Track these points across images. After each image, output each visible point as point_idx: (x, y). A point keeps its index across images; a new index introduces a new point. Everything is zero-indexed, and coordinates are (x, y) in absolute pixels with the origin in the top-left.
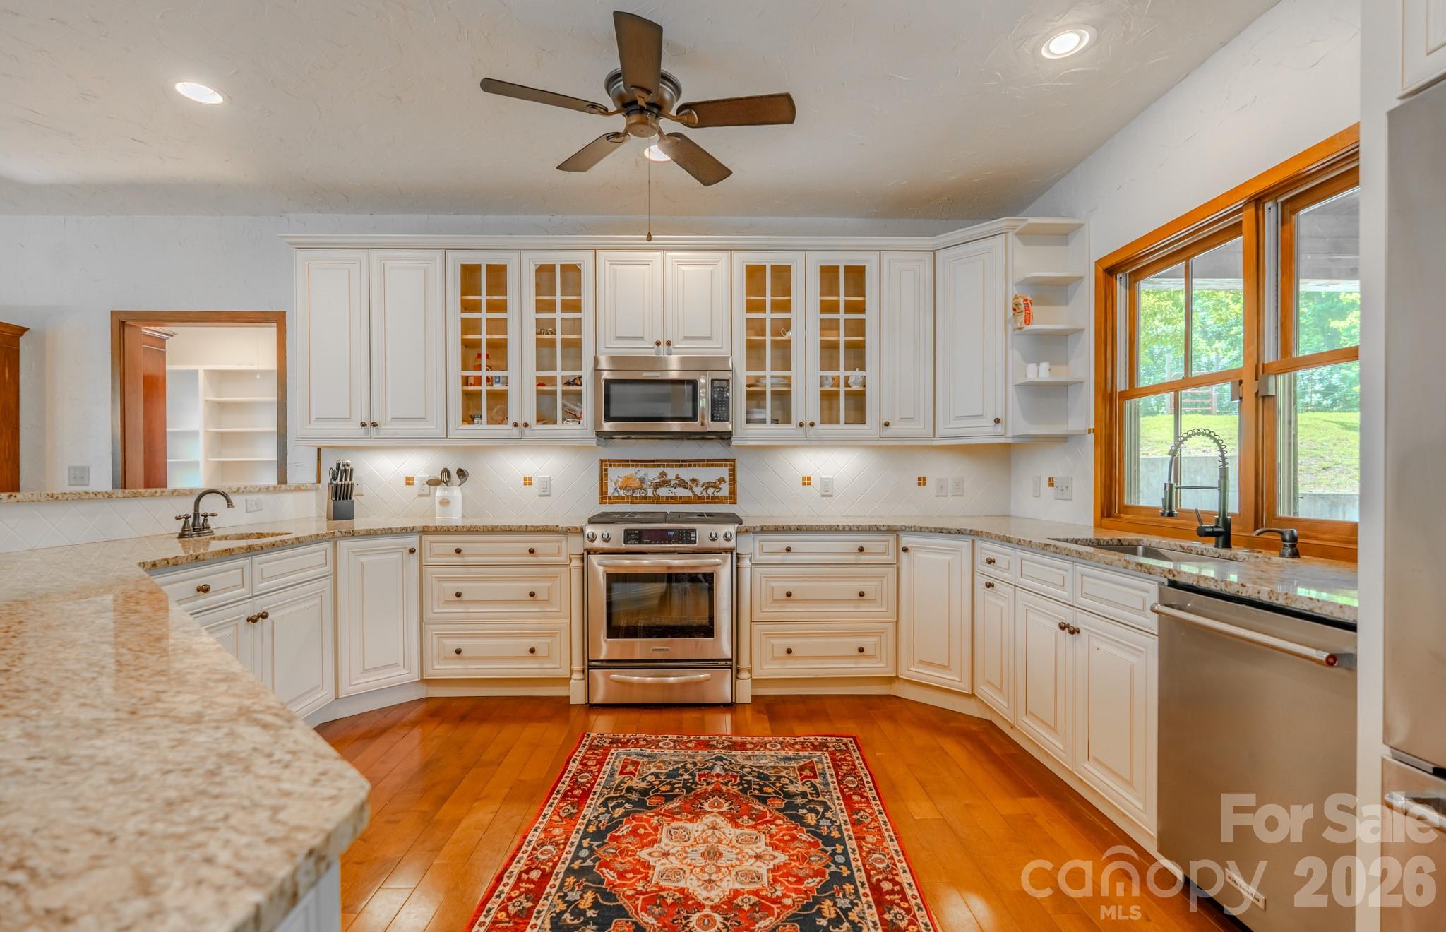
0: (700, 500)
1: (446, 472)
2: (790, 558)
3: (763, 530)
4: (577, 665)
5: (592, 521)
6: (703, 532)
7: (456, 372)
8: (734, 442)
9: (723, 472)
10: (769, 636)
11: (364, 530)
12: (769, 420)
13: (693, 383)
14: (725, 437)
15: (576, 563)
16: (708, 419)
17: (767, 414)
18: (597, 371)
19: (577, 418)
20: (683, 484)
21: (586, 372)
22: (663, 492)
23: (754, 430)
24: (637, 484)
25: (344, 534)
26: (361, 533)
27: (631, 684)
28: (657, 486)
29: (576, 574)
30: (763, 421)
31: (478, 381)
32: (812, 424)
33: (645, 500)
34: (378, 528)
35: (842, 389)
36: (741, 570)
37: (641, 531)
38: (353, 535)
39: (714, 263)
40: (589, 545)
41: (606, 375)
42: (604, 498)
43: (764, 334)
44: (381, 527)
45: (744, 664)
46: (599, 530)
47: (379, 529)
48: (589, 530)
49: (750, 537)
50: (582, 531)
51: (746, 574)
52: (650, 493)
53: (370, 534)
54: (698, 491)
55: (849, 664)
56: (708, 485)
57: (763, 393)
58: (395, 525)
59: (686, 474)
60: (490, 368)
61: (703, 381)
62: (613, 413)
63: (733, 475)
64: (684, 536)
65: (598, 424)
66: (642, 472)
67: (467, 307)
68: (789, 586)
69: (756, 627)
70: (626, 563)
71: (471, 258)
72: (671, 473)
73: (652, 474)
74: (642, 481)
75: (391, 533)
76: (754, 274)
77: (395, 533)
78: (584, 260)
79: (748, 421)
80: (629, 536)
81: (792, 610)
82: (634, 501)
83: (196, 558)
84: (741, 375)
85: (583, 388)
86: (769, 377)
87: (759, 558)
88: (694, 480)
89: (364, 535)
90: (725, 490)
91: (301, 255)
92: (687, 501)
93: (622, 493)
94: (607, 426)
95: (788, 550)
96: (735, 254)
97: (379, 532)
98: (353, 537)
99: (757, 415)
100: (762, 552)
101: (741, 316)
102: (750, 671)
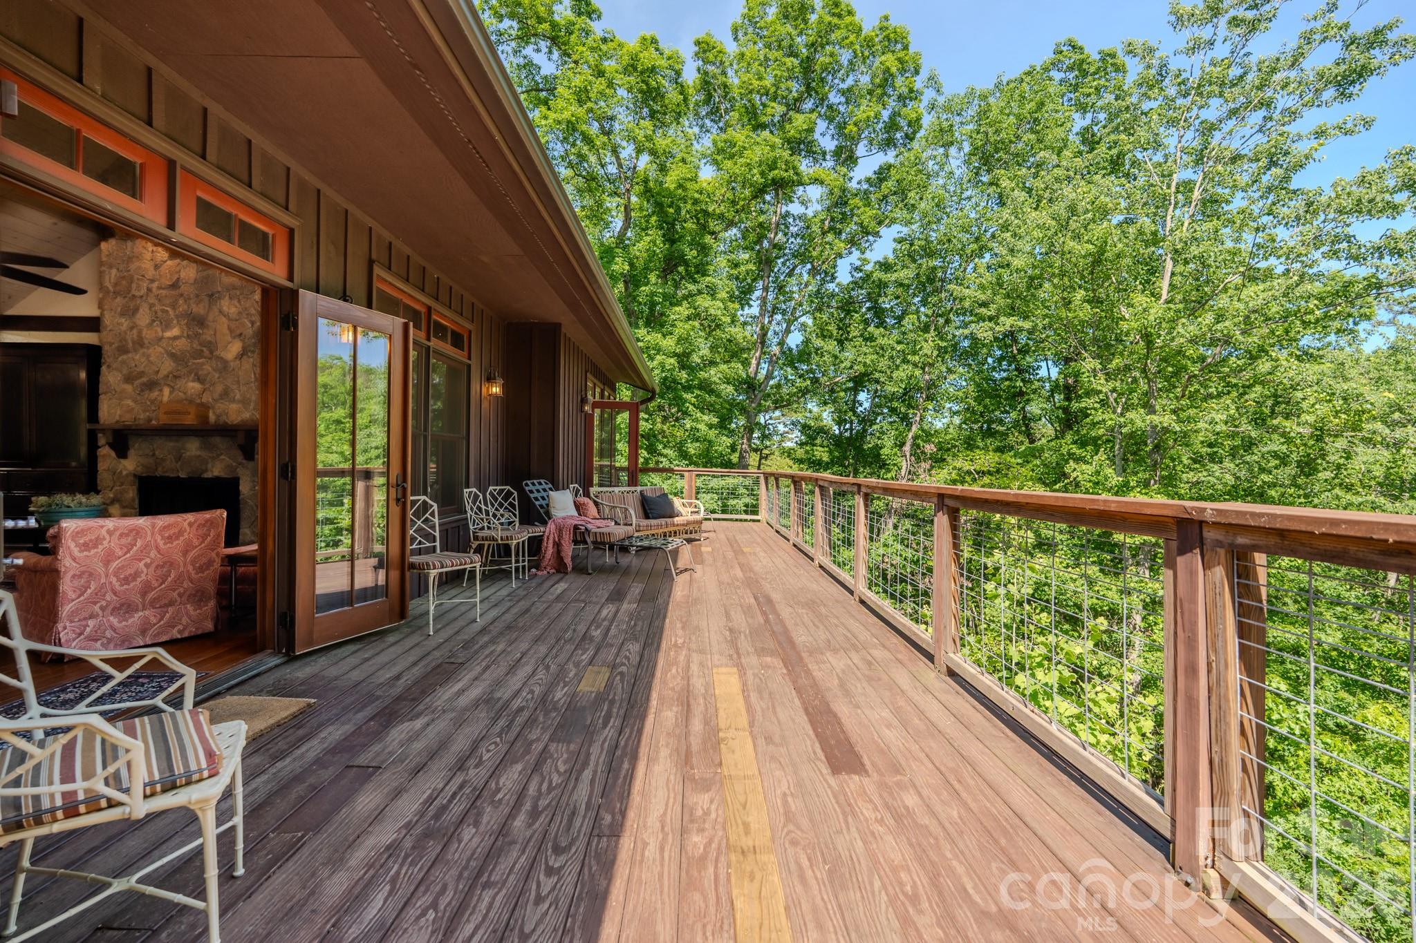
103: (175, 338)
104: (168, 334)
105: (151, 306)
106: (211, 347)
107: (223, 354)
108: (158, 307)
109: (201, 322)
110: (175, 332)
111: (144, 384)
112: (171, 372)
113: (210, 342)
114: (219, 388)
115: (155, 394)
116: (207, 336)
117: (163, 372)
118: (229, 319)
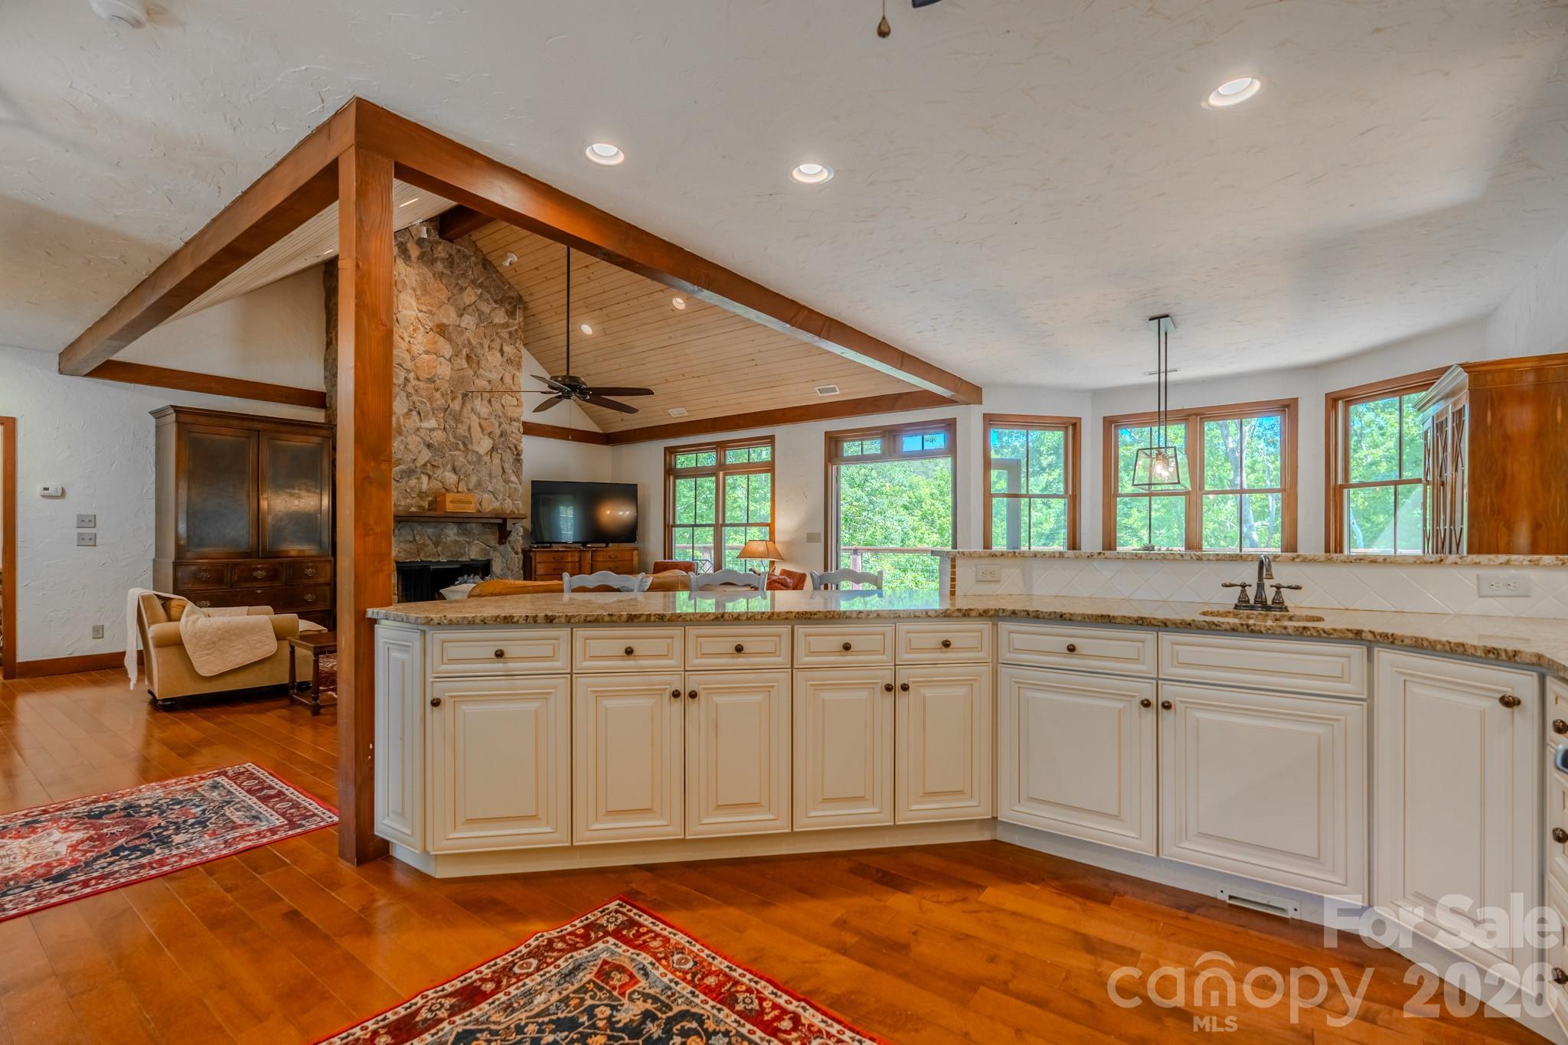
11: (1411, 638)
25: (1378, 637)
26: (1406, 642)
34: (1437, 638)
38: (1392, 643)
44: (1444, 639)
47: (1440, 642)
53: (1422, 647)
58: (1471, 640)
75: (1463, 654)
77: (1473, 655)
83: (1061, 616)
89: (1411, 646)
97: (1439, 647)
98: (1392, 646)
103: (432, 430)
104: (425, 425)
105: (409, 395)
106: (466, 443)
107: (476, 448)
108: (415, 398)
109: (458, 418)
110: (432, 423)
111: (404, 471)
112: (429, 462)
113: (465, 437)
114: (474, 480)
115: (413, 482)
116: (462, 430)
117: (420, 462)
118: (479, 418)
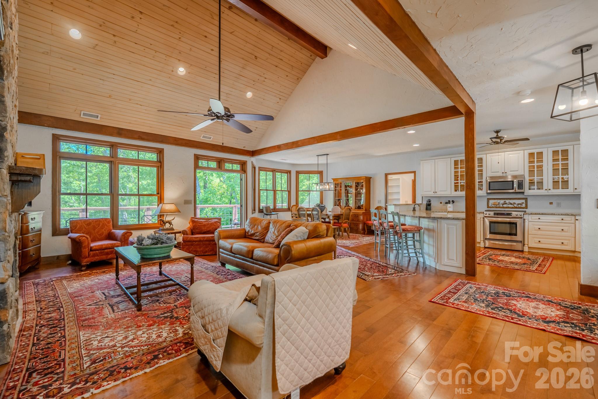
0: (516, 208)
1: (449, 201)
2: (539, 220)
3: (531, 214)
4: (482, 239)
5: (486, 211)
6: (514, 214)
7: (453, 181)
8: (525, 194)
9: (524, 201)
10: (534, 238)
12: (536, 189)
13: (513, 182)
14: (523, 193)
15: (482, 219)
16: (517, 189)
17: (536, 187)
18: (487, 181)
19: (482, 190)
20: (511, 204)
21: (484, 180)
22: (505, 206)
23: (531, 191)
24: (497, 204)
27: (495, 244)
28: (503, 204)
29: (482, 222)
30: (534, 189)
31: (458, 183)
32: (550, 190)
33: (500, 207)
35: (560, 180)
36: (525, 223)
37: (498, 213)
39: (519, 153)
40: (485, 215)
41: (488, 181)
42: (488, 207)
43: (534, 168)
45: (526, 242)
46: (488, 213)
48: (485, 213)
49: (527, 215)
50: (484, 213)
51: (526, 224)
52: (501, 206)
54: (515, 205)
55: (559, 246)
56: (518, 204)
57: (534, 182)
59: (512, 201)
60: (461, 180)
61: (515, 181)
62: (491, 189)
63: (526, 202)
64: (509, 214)
65: (487, 191)
66: (499, 201)
67: (455, 168)
68: (539, 227)
69: (529, 235)
70: (494, 219)
71: (456, 159)
72: (507, 201)
73: (502, 202)
74: (499, 203)
76: (531, 155)
78: (483, 156)
79: (529, 189)
80: (495, 214)
81: (540, 232)
82: (496, 207)
84: (527, 179)
85: (483, 183)
86: (536, 179)
87: (530, 220)
88: (514, 203)
90: (524, 205)
91: (422, 162)
92: (512, 208)
93: (493, 206)
94: (489, 191)
95: (539, 219)
96: (525, 151)
99: (532, 187)
100: (531, 219)
101: (527, 165)
102: (528, 245)
